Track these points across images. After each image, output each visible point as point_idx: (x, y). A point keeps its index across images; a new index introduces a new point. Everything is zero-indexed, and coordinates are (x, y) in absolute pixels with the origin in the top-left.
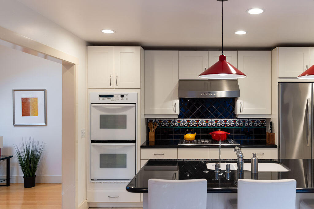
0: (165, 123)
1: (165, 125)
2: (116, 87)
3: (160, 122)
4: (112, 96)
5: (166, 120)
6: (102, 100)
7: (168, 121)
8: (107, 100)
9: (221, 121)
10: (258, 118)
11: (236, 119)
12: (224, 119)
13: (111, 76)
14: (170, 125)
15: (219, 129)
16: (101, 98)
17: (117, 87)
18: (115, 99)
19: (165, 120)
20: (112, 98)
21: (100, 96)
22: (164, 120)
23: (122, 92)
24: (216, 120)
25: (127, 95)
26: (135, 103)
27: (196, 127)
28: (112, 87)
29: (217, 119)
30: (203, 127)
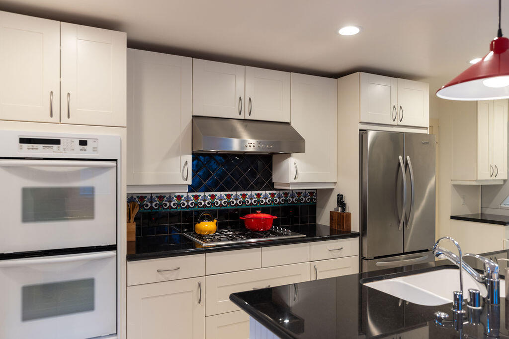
0: (151, 202)
1: (151, 207)
2: (64, 118)
3: (141, 201)
4: (57, 142)
5: (154, 196)
6: (27, 150)
7: (157, 199)
8: (41, 150)
9: (251, 195)
10: (305, 190)
11: (274, 192)
12: (257, 192)
13: (52, 93)
14: (161, 205)
15: (259, 209)
16: (25, 146)
17: (69, 121)
18: (64, 149)
19: (151, 197)
20: (55, 146)
21: (23, 141)
22: (149, 196)
23: (84, 134)
24: (244, 194)
25: (95, 140)
26: (116, 160)
27: (209, 208)
28: (56, 118)
29: (245, 192)
30: (223, 208)
